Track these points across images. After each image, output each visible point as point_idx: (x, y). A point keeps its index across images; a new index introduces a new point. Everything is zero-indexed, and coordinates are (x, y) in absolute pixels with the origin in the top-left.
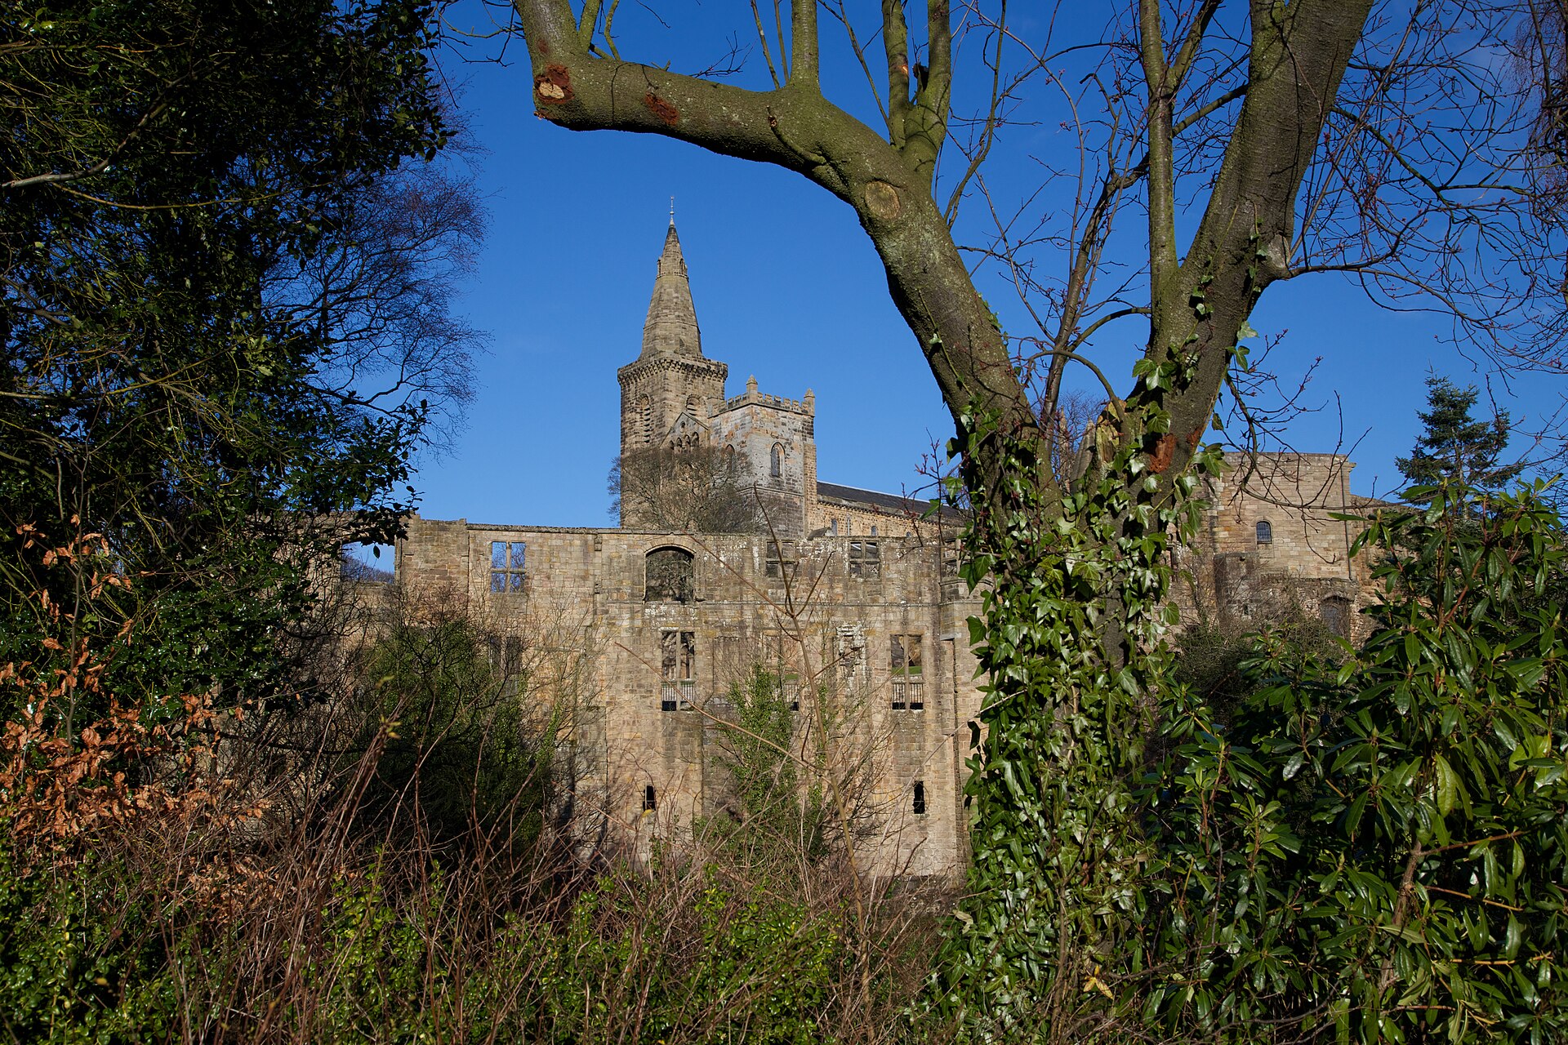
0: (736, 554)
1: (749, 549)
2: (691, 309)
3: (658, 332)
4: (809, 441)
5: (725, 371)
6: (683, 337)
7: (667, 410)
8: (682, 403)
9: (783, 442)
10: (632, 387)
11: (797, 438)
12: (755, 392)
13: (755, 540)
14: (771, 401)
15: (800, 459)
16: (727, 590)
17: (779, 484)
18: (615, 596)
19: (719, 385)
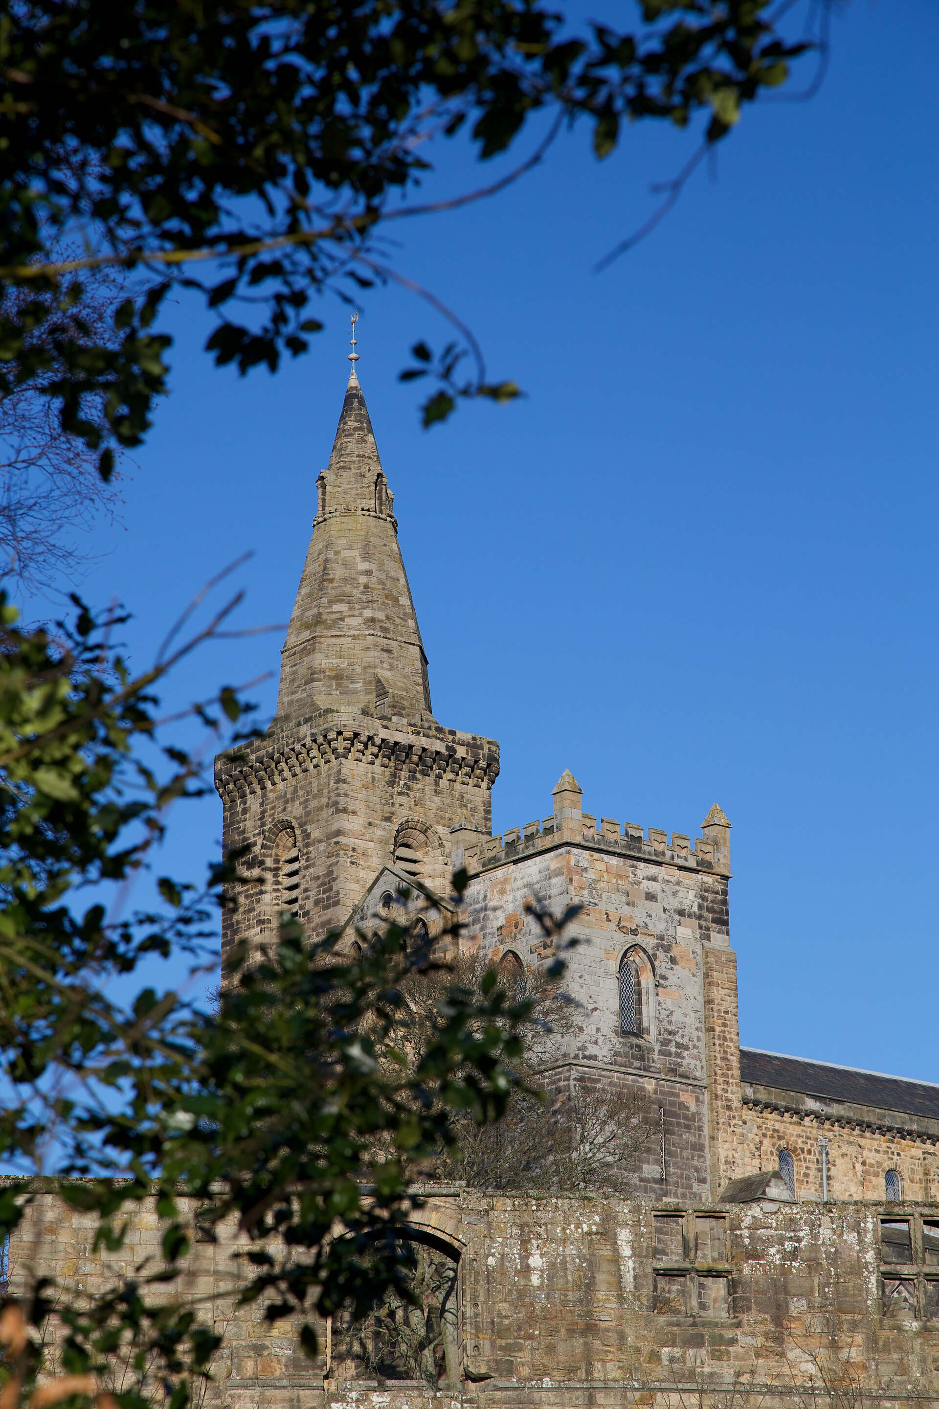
0: (571, 1250)
1: (607, 1234)
2: (404, 601)
3: (320, 660)
4: (718, 940)
5: (492, 760)
6: (385, 674)
7: (344, 860)
8: (384, 842)
9: (649, 943)
10: (253, 803)
11: (686, 932)
12: (576, 814)
13: (623, 1209)
14: (616, 836)
15: (694, 989)
16: (551, 1349)
17: (641, 1054)
18: (249, 1366)
19: (477, 795)
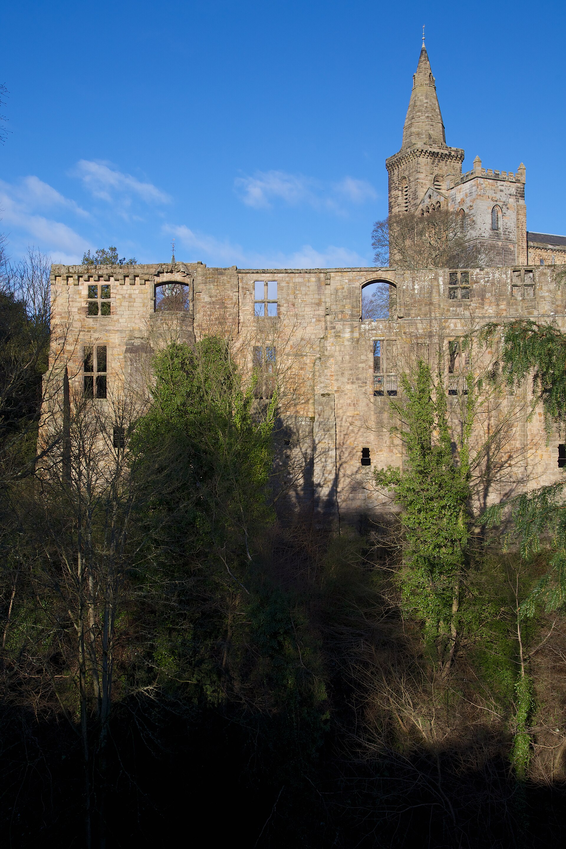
0: (426, 283)
1: (436, 279)
2: (437, 110)
3: (413, 130)
4: (521, 202)
5: (462, 155)
6: (431, 132)
7: (419, 186)
8: (430, 180)
9: (501, 204)
10: (396, 172)
11: (512, 200)
12: (480, 168)
13: (441, 272)
14: (492, 174)
15: (514, 216)
16: (420, 309)
17: (498, 235)
18: (340, 316)
19: (458, 165)
